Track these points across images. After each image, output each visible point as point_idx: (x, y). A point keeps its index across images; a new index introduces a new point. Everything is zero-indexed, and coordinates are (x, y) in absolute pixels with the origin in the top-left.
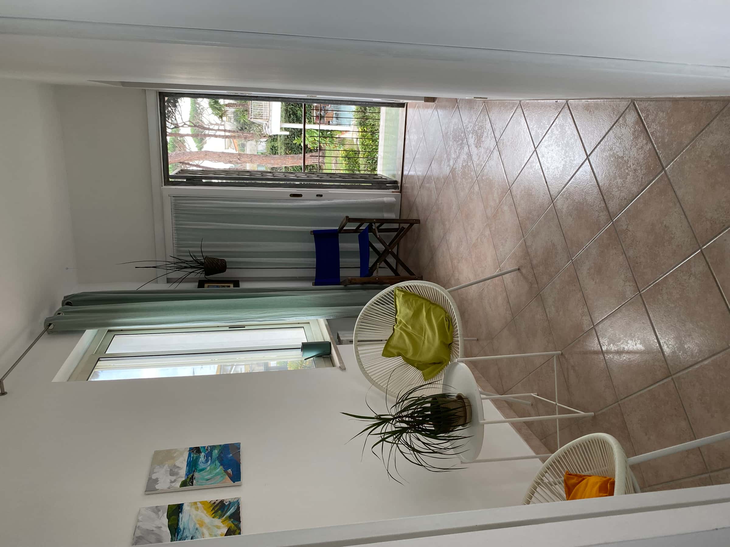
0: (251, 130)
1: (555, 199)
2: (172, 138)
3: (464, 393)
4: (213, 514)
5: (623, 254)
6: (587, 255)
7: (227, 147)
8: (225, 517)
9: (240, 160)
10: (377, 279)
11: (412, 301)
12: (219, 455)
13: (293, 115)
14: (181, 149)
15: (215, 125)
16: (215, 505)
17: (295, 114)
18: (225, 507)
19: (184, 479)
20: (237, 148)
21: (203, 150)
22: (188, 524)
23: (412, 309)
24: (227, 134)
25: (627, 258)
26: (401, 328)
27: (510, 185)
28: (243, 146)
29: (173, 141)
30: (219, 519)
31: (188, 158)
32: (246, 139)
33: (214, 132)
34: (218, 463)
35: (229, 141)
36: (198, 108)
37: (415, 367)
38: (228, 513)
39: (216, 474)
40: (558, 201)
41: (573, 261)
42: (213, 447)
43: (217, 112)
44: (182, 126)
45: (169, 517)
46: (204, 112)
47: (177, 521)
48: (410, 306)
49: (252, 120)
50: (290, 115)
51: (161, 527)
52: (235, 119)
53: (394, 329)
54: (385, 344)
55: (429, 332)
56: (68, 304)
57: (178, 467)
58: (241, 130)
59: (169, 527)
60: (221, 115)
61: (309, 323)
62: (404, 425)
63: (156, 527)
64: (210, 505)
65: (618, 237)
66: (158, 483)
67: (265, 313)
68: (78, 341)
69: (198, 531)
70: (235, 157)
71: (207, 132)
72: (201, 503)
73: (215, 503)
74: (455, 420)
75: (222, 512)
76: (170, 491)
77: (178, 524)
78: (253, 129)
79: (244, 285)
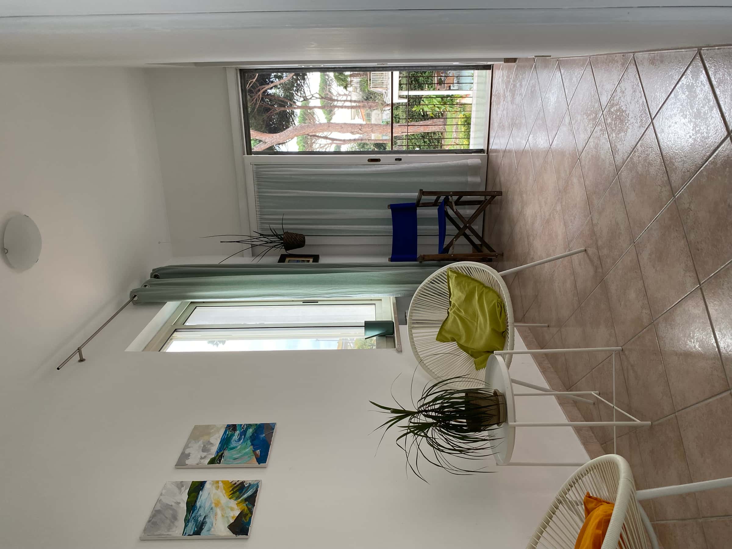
0: (376, 99)
1: (620, 170)
2: (303, 111)
3: (500, 390)
4: (231, 494)
5: (684, 237)
6: (648, 237)
7: (353, 118)
8: (242, 498)
9: (361, 130)
10: (452, 256)
11: (465, 283)
12: (253, 434)
13: (415, 82)
14: (311, 121)
15: (343, 95)
16: (235, 485)
17: (417, 80)
18: (244, 489)
19: (213, 456)
20: (364, 117)
21: (331, 121)
22: (205, 502)
23: (465, 292)
24: (354, 104)
25: (689, 243)
26: (454, 312)
27: (580, 153)
28: (369, 115)
29: (303, 114)
30: (235, 500)
31: (312, 130)
32: (370, 108)
33: (343, 102)
34: (249, 443)
35: (355, 112)
36: (327, 79)
37: (469, 354)
38: (245, 496)
39: (245, 454)
40: (622, 173)
41: (635, 243)
42: (249, 426)
43: (341, 83)
44: (311, 98)
45: (189, 494)
46: (333, 83)
47: (196, 498)
48: (463, 289)
49: (372, 89)
50: (412, 82)
51: (180, 503)
52: (361, 89)
53: (448, 313)
54: (440, 328)
55: (481, 318)
56: (156, 277)
57: (212, 444)
58: (366, 100)
59: (187, 503)
60: (345, 85)
61: (381, 300)
62: (430, 420)
63: (175, 503)
64: (230, 485)
65: (680, 217)
66: (189, 457)
67: (332, 289)
68: (157, 314)
69: (213, 511)
70: (356, 128)
71: (335, 103)
72: (222, 482)
73: (236, 483)
74: (486, 419)
75: (240, 493)
76: (198, 467)
77: (196, 502)
78: (378, 98)
79: (323, 260)
